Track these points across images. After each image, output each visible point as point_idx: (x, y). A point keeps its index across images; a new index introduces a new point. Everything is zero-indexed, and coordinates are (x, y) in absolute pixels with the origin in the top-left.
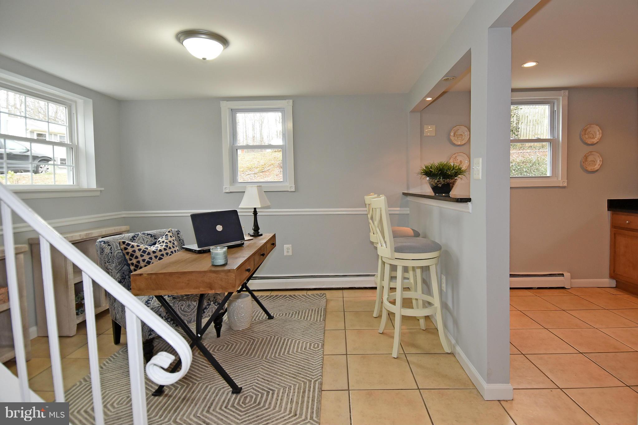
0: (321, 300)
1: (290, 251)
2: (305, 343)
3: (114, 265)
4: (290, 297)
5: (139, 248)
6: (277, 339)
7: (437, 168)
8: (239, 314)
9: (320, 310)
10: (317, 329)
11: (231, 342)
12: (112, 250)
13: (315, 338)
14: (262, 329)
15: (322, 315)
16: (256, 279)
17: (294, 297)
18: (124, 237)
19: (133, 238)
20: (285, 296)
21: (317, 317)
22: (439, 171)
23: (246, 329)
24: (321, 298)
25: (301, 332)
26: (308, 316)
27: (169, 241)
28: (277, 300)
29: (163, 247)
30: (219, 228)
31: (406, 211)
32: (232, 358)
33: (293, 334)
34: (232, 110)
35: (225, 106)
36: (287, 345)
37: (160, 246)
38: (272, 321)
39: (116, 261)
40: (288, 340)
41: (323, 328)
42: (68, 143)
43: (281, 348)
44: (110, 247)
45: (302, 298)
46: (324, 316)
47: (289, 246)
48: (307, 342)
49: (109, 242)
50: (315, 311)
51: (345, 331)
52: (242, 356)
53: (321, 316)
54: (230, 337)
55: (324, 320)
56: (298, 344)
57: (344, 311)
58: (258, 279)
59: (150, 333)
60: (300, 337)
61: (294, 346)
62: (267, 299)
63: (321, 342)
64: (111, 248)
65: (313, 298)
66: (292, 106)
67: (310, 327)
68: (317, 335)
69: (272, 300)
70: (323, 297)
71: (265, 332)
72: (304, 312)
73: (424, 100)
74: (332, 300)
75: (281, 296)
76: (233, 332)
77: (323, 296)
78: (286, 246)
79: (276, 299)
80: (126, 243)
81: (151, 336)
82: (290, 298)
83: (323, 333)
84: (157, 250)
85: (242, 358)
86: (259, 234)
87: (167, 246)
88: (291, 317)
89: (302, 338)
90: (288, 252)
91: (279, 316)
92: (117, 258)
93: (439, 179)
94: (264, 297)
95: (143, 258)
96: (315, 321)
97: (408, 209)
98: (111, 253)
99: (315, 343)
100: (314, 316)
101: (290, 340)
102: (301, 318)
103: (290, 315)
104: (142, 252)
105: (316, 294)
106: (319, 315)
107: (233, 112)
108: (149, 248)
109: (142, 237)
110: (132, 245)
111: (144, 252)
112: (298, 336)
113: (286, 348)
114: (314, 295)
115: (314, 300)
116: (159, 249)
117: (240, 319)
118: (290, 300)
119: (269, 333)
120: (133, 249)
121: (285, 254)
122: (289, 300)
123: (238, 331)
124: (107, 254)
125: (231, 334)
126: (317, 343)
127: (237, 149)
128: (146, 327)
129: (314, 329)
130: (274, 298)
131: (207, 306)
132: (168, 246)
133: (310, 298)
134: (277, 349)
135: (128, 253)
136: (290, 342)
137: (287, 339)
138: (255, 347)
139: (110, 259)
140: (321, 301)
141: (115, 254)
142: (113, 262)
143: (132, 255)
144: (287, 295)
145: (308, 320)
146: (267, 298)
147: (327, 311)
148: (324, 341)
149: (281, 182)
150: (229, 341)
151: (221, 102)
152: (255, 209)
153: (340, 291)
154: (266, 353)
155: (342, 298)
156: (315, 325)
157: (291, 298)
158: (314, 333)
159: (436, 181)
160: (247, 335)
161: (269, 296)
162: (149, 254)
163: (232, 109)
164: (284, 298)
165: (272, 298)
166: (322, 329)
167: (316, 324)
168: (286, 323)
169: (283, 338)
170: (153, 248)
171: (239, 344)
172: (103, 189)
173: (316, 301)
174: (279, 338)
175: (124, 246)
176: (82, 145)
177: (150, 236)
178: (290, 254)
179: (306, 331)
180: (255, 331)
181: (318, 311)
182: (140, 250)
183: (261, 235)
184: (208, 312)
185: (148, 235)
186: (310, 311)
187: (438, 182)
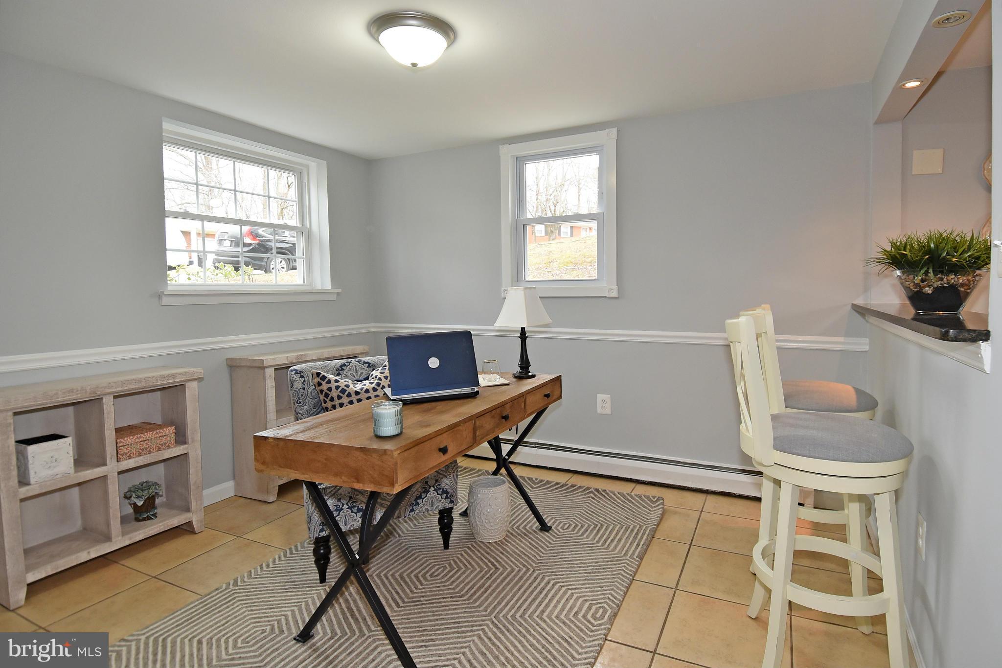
0: (654, 509)
1: (608, 405)
2: (581, 599)
3: (306, 407)
4: (596, 493)
5: (337, 384)
6: (536, 578)
7: (922, 246)
8: (482, 514)
9: (642, 531)
10: (618, 574)
11: (460, 564)
12: (304, 384)
13: (604, 594)
14: (521, 549)
15: (642, 543)
16: (549, 449)
17: (604, 494)
18: (329, 364)
19: (342, 368)
20: (588, 488)
21: (629, 547)
22: (925, 254)
23: (494, 542)
24: (653, 506)
25: (585, 573)
26: (612, 541)
27: (384, 377)
28: (573, 494)
29: (373, 385)
30: (434, 363)
31: (863, 345)
32: (443, 598)
33: (568, 572)
34: (517, 158)
35: (507, 153)
36: (546, 595)
37: (370, 383)
38: (544, 536)
39: (310, 402)
40: (554, 585)
41: (631, 575)
42: (298, 226)
43: (534, 600)
44: (304, 379)
45: (618, 498)
46: (645, 547)
47: (606, 397)
48: (585, 598)
49: (302, 373)
50: (632, 530)
51: (675, 593)
52: (462, 599)
53: (638, 545)
54: (463, 552)
55: (641, 558)
56: (567, 599)
57: (691, 543)
58: (552, 449)
59: (321, 527)
60: (578, 585)
61: (558, 602)
62: (557, 489)
63: (611, 608)
64: (304, 381)
65: (638, 502)
66: (617, 140)
67: (608, 565)
68: (612, 590)
69: (564, 493)
70: (657, 504)
71: (523, 556)
72: (609, 530)
73: (899, 89)
74: (675, 513)
75: (580, 487)
76: (473, 543)
77: (659, 503)
78: (600, 397)
79: (571, 491)
80: (321, 376)
81: (324, 532)
82: (595, 495)
83: (627, 587)
84: (362, 390)
85: (458, 603)
86: (530, 374)
87: (378, 384)
88: (583, 534)
89: (581, 586)
90: (603, 408)
91: (561, 528)
92: (311, 397)
93: (926, 275)
94: (552, 484)
95: (340, 401)
96: (622, 555)
97: (867, 340)
98: (304, 389)
99: (601, 607)
100: (626, 542)
101: (557, 586)
102: (598, 542)
103: (583, 530)
104: (340, 392)
105: (644, 496)
106: (637, 541)
107: (520, 162)
108: (351, 386)
109: (355, 366)
110: (329, 379)
111: (343, 391)
112: (575, 581)
113: (543, 602)
114: (640, 497)
115: (639, 507)
116: (365, 388)
117: (484, 523)
118: (595, 497)
119: (528, 560)
120: (329, 386)
121: (599, 410)
122: (593, 498)
123: (482, 545)
124: (297, 390)
125: (467, 547)
126: (603, 607)
127: (524, 225)
128: (315, 517)
129: (612, 571)
130: (567, 489)
131: (422, 494)
132: (380, 383)
133: (633, 501)
134: (526, 600)
135: (322, 391)
136: (556, 591)
137: (552, 582)
138: (490, 586)
139: (301, 398)
140: (652, 513)
141: (310, 391)
142: (305, 403)
143: (327, 395)
144: (590, 488)
145: (610, 550)
146: (557, 486)
147: (657, 535)
148: (619, 607)
149: (594, 280)
150: (457, 561)
151: (500, 146)
152: (523, 329)
153: (702, 497)
154: (503, 604)
155: (700, 512)
156: (619, 564)
157: (598, 495)
158: (608, 582)
159: (918, 279)
160: (491, 556)
161: (561, 485)
162: (349, 395)
163: (519, 156)
164: (585, 493)
165: (565, 488)
166: (628, 576)
167: (620, 560)
168: (567, 546)
169: (547, 579)
170: (359, 386)
171: (470, 571)
172: (340, 290)
173: (642, 510)
174: (541, 576)
175: (318, 379)
176: (315, 227)
177: (367, 365)
178: (608, 411)
179: (595, 573)
180: (508, 552)
181: (637, 534)
182: (337, 387)
183: (533, 376)
184: (424, 505)
185: (365, 363)
186: (622, 528)
187: (922, 281)
